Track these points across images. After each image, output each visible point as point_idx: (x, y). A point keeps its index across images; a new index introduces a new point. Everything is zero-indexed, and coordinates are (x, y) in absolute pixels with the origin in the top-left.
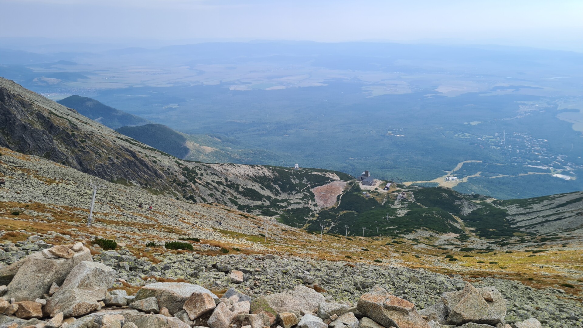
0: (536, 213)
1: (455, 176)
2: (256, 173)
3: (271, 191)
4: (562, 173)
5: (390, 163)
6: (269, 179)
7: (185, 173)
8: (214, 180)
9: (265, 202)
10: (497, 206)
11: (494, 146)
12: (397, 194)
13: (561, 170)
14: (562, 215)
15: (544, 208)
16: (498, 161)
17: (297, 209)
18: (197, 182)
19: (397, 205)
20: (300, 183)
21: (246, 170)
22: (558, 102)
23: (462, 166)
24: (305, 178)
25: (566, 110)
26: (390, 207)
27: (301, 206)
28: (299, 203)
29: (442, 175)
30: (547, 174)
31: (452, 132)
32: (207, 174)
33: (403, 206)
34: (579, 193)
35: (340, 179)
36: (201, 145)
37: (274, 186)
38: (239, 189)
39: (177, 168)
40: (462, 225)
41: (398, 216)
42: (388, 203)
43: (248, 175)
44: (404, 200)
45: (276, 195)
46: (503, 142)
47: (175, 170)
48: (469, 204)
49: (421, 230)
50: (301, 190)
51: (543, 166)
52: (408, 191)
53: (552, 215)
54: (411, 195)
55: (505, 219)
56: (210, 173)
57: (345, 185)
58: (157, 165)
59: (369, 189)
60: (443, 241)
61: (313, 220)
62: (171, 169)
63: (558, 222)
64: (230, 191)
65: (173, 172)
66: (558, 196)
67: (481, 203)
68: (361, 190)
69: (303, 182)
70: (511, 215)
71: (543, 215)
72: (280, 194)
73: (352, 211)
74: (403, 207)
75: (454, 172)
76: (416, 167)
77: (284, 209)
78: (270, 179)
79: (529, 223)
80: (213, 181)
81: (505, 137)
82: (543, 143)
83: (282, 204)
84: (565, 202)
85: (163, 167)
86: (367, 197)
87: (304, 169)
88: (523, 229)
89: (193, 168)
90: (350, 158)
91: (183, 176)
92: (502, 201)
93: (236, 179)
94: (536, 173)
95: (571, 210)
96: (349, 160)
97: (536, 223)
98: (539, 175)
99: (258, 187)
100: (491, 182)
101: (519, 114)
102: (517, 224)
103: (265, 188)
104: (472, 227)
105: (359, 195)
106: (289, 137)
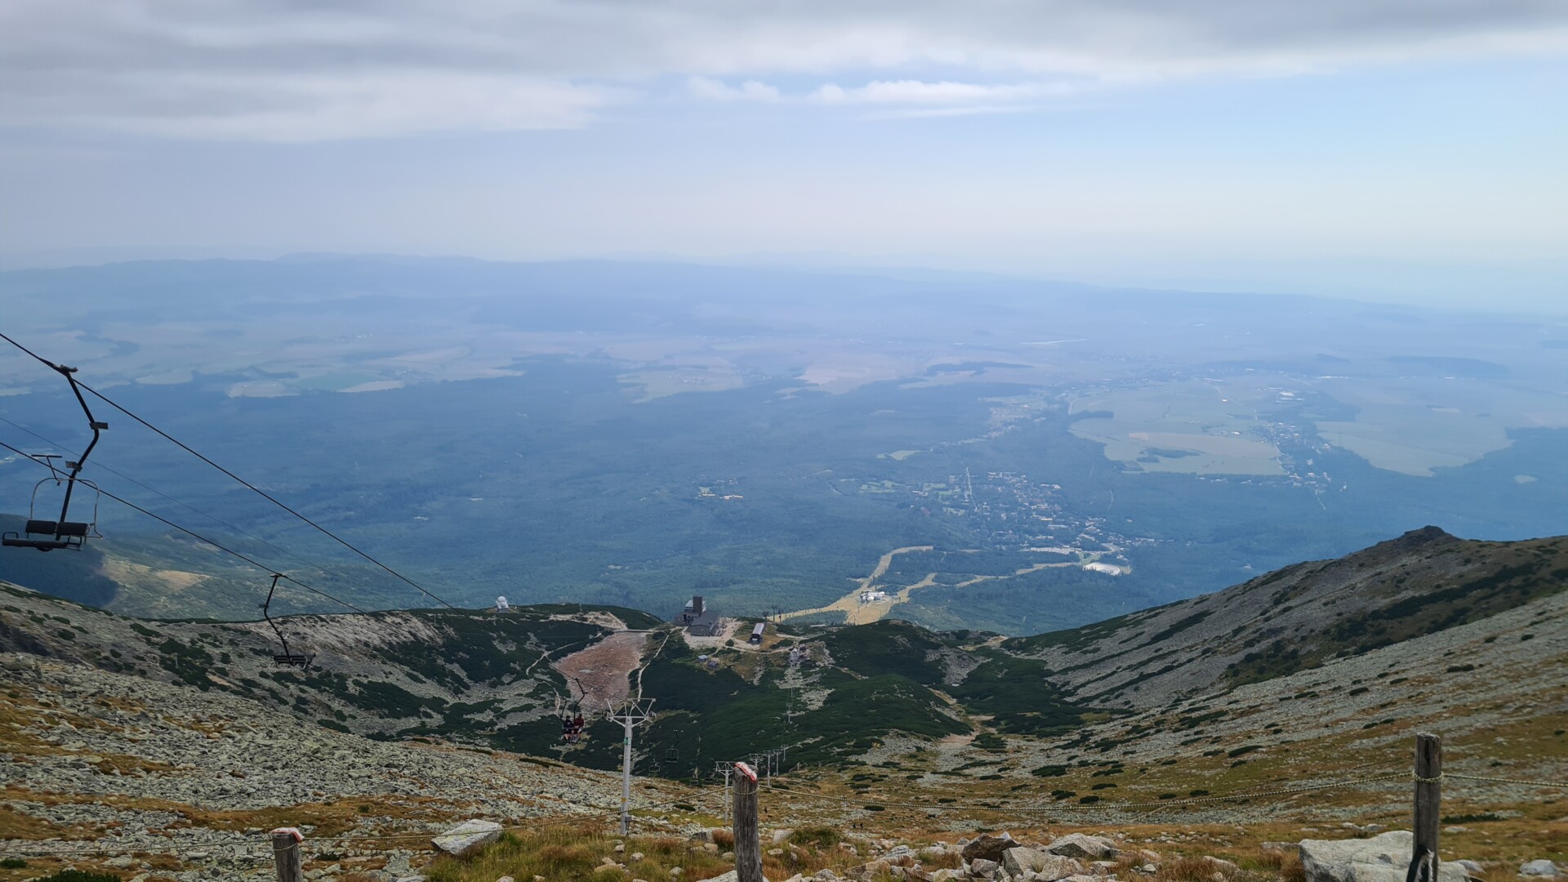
0: (1110, 660)
1: (880, 590)
2: (390, 635)
3: (441, 683)
4: (1102, 560)
5: (718, 569)
6: (430, 648)
7: (170, 659)
8: (265, 670)
9: (430, 716)
10: (1016, 654)
11: (952, 507)
12: (787, 649)
13: (1099, 553)
14: (1173, 660)
15: (1125, 647)
16: (966, 544)
17: (523, 726)
18: (215, 684)
19: (792, 680)
20: (520, 649)
21: (359, 628)
22: (1066, 396)
23: (891, 563)
24: (531, 635)
25: (1085, 415)
26: (778, 688)
27: (534, 716)
28: (528, 708)
29: (850, 591)
30: (1073, 566)
31: (853, 480)
32: (241, 656)
33: (810, 680)
34: (1190, 604)
35: (628, 626)
36: (153, 570)
37: (448, 666)
38: (347, 688)
39: (142, 647)
40: (960, 712)
41: (811, 708)
42: (768, 676)
43: (366, 644)
44: (807, 666)
45: (457, 692)
46: (969, 495)
47: (137, 653)
48: (959, 657)
49: (892, 737)
50: (527, 671)
51: (1061, 547)
52: (812, 640)
53: (1150, 660)
54: (820, 649)
55: (1046, 685)
56: (251, 649)
57: (645, 643)
58: (76, 644)
59: (711, 645)
60: (953, 758)
61: (576, 750)
62: (123, 652)
63: (1167, 676)
64: (319, 697)
65: (132, 660)
66: (1146, 615)
67: (978, 649)
68: (692, 651)
69: (527, 646)
70: (1057, 673)
71: (1129, 663)
72: (468, 687)
73: (680, 712)
74: (812, 684)
75: (874, 578)
76: (784, 576)
77: (488, 731)
78: (434, 648)
79: (1105, 686)
80: (263, 675)
81: (971, 484)
82: (1052, 492)
83: (478, 717)
84: (1168, 628)
85: (95, 649)
86: (710, 666)
87: (524, 609)
88: (1095, 704)
89: (193, 642)
90: (612, 567)
91: (165, 669)
92: (1024, 640)
93: (334, 659)
94: (1051, 565)
95: (1186, 644)
96: (610, 571)
97: (1119, 684)
98: (1056, 568)
99: (401, 676)
100: (961, 596)
101: (991, 429)
102: (1079, 691)
103: (421, 676)
104: (985, 714)
105: (689, 663)
106: (429, 521)
